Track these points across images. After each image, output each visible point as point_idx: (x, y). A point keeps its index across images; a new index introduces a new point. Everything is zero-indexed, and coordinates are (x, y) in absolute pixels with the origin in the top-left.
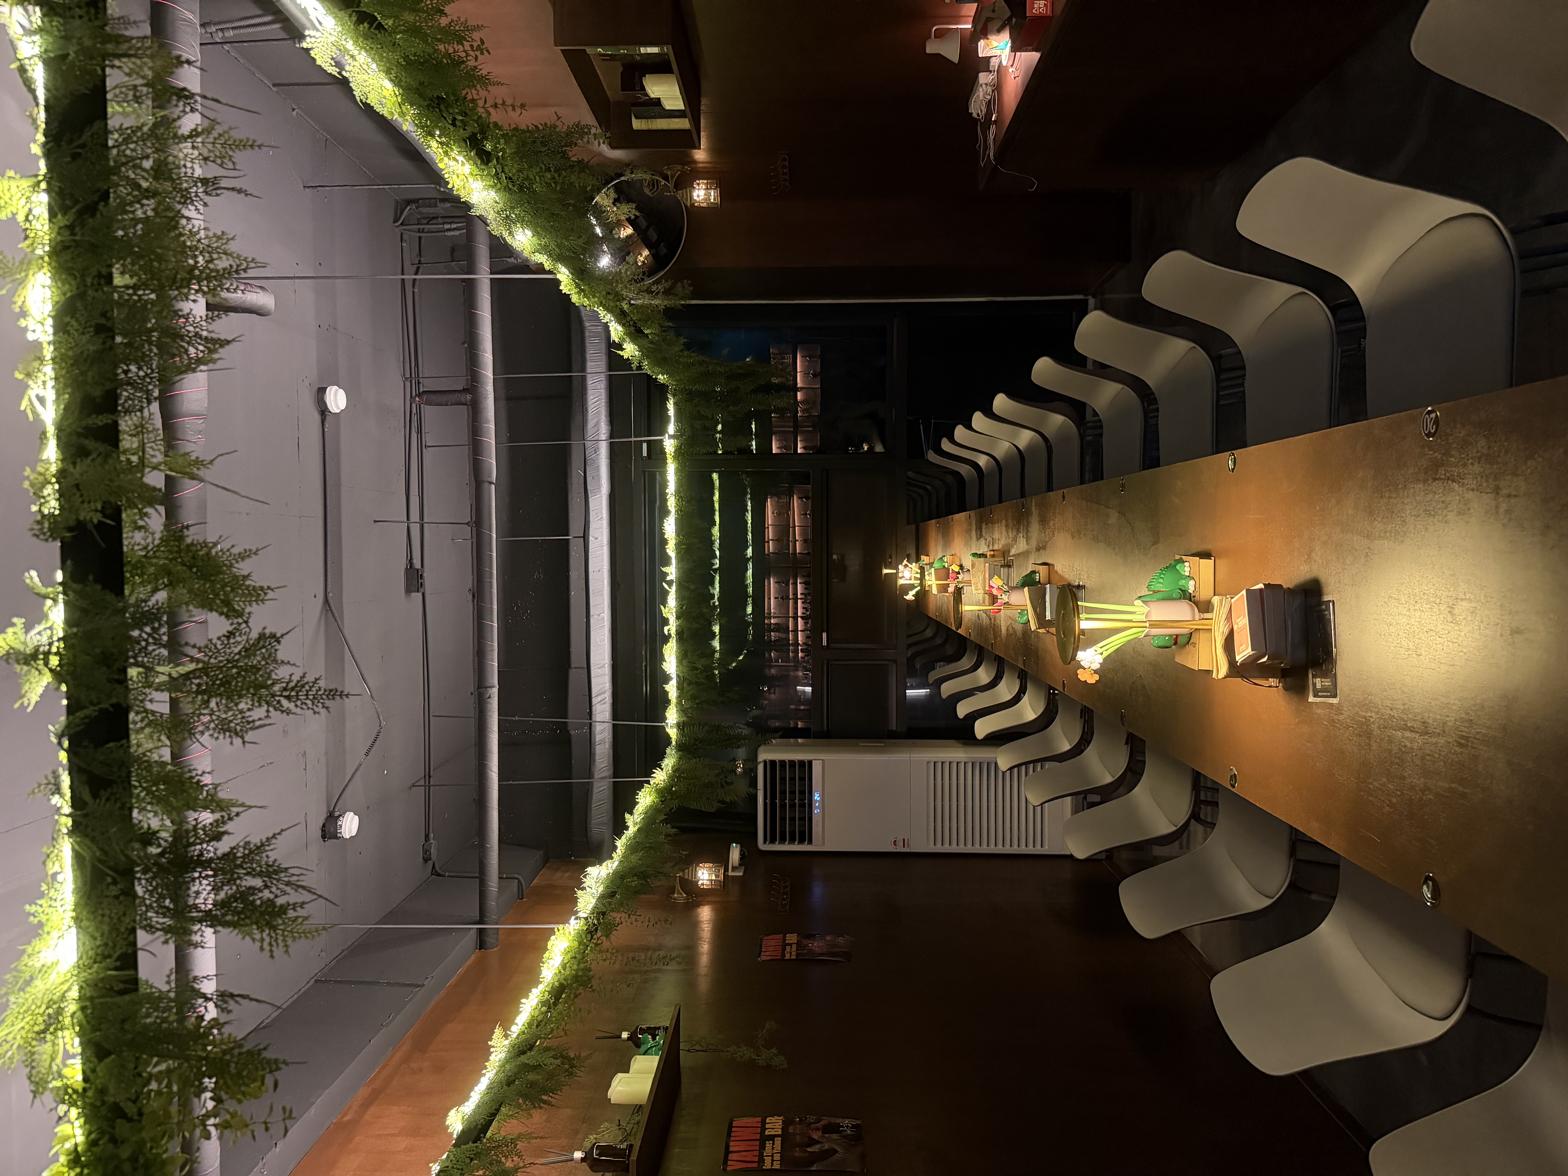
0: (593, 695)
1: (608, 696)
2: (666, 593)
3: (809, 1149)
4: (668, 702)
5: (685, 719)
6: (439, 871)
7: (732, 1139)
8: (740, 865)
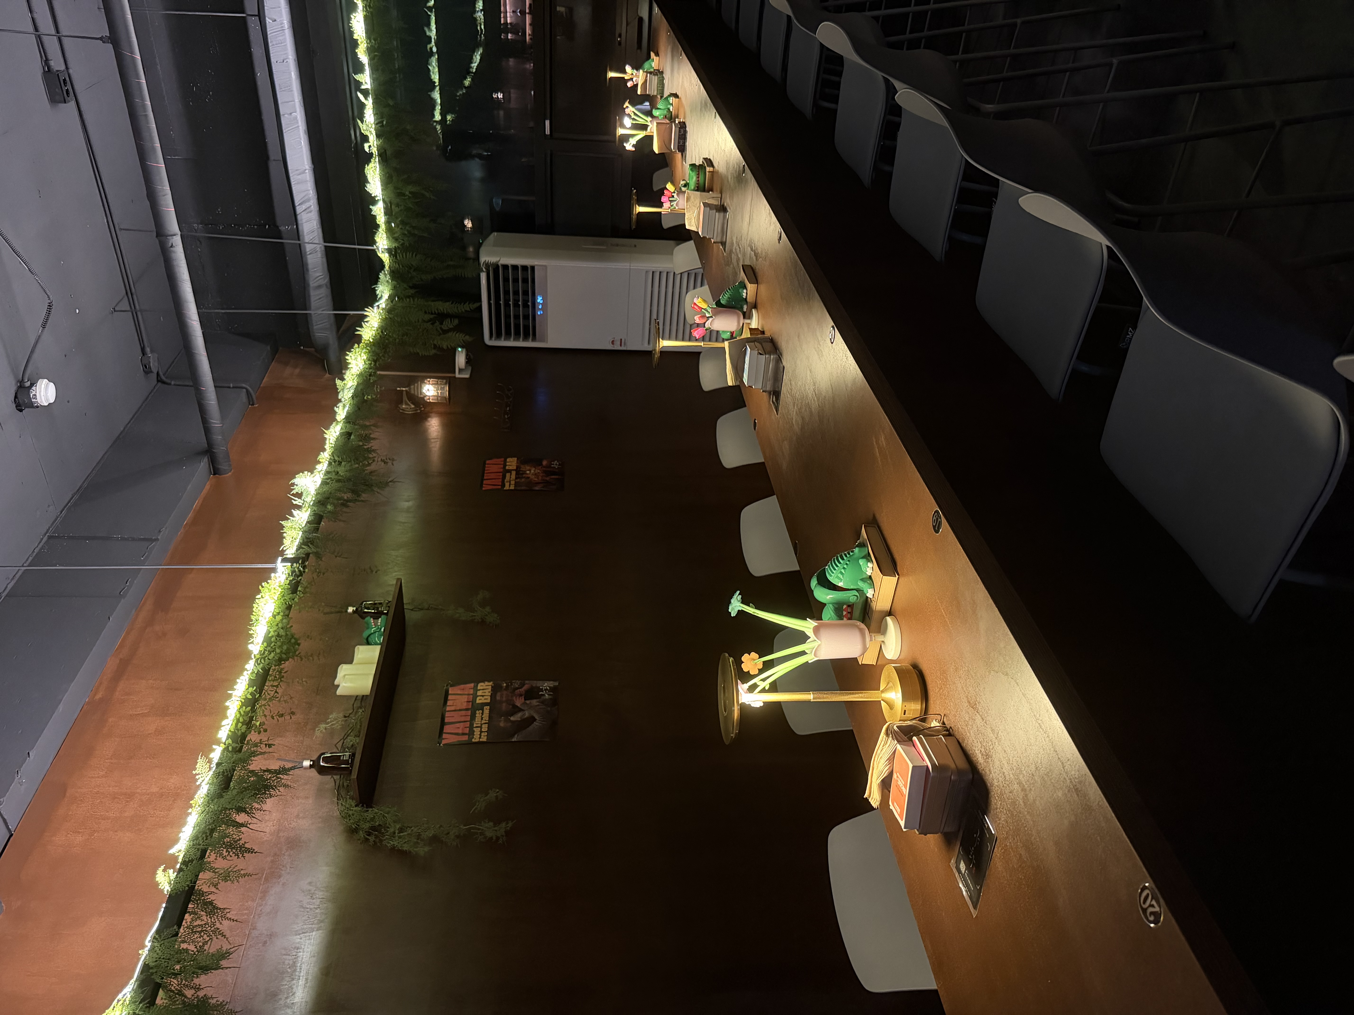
0: (297, 204)
1: (313, 204)
2: (362, 106)
3: (512, 718)
4: (377, 226)
5: (396, 245)
6: (163, 378)
7: (448, 709)
8: (466, 367)
